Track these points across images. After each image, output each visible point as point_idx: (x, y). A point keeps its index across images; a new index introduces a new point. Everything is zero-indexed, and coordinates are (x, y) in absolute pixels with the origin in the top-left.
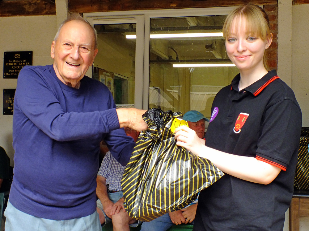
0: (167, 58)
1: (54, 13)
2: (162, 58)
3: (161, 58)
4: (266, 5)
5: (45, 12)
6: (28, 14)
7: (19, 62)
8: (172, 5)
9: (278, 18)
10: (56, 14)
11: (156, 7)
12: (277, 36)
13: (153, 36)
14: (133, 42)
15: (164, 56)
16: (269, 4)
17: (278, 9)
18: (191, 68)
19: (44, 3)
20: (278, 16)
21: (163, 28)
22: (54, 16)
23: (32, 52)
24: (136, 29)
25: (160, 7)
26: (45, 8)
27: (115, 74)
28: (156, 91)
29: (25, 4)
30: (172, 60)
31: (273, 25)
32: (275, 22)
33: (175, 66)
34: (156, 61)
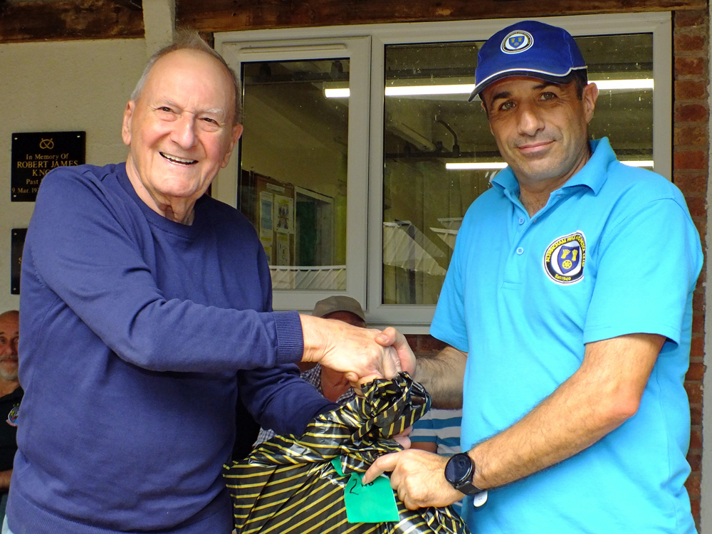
0: (432, 148)
1: (140, 33)
2: (418, 146)
3: (415, 147)
4: (679, 11)
5: (115, 30)
6: (73, 35)
7: (52, 160)
8: (440, 12)
9: (708, 42)
10: (145, 35)
11: (398, 18)
12: (708, 91)
13: (393, 91)
14: (342, 105)
15: (424, 143)
16: (687, 8)
17: (709, 21)
18: (491, 171)
19: (112, 6)
20: (709, 37)
21: (417, 71)
22: (138, 40)
23: (83, 134)
24: (348, 73)
25: (411, 17)
26: (115, 20)
27: (297, 190)
28: (402, 233)
29: (66, 11)
30: (443, 151)
31: (695, 61)
32: (701, 54)
33: (450, 166)
34: (401, 156)
